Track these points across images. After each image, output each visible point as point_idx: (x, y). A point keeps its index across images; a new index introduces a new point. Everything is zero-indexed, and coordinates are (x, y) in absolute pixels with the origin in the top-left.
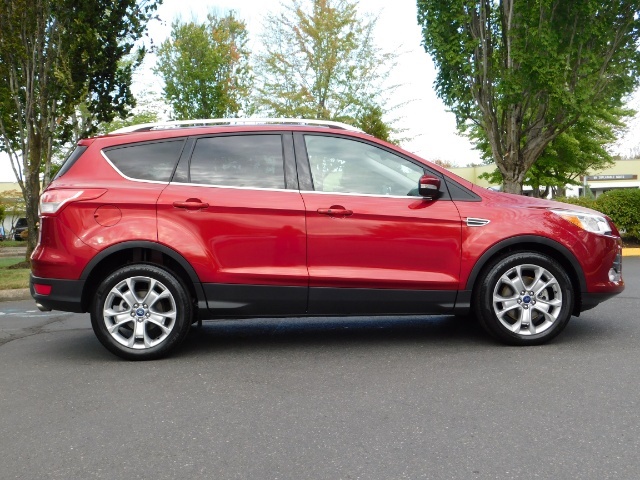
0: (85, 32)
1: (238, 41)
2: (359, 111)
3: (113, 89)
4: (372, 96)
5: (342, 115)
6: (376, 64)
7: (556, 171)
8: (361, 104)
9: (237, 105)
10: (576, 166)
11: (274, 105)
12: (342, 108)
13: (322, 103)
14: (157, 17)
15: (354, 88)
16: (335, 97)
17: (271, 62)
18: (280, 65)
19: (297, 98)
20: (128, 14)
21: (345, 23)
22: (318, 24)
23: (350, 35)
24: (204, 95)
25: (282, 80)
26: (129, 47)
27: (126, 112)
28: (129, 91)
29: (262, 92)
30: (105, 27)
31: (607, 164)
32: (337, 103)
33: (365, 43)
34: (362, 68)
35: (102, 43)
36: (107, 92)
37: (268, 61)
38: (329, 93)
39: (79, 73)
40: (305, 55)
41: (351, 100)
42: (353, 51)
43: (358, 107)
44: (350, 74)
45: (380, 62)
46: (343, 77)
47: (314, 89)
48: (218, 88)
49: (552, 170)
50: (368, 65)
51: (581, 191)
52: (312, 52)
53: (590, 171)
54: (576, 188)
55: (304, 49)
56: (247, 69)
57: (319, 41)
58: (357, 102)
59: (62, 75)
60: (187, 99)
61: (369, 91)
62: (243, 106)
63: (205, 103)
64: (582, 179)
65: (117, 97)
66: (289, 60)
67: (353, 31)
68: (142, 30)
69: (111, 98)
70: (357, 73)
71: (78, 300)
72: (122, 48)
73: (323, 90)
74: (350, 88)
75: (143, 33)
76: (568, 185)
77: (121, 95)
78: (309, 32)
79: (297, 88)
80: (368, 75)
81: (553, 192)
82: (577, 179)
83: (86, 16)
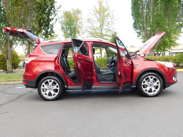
0: (42, 15)
1: (79, 15)
2: (111, 33)
3: (49, 29)
4: (114, 29)
5: (106, 34)
6: (115, 21)
7: (163, 48)
8: (112, 31)
9: (79, 32)
10: (168, 47)
11: (89, 32)
12: (107, 32)
13: (101, 31)
14: (60, 11)
15: (110, 27)
16: (105, 29)
17: (88, 20)
18: (91, 21)
19: (95, 30)
20: (53, 10)
21: (107, 10)
22: (100, 11)
23: (108, 13)
24: (71, 29)
25: (91, 25)
26: (53, 19)
27: (52, 35)
28: (53, 30)
29: (86, 28)
30: (47, 13)
31: (176, 46)
32: (105, 31)
33: (112, 15)
34: (112, 22)
35: (46, 18)
36: (47, 30)
37: (87, 20)
38: (103, 28)
39: (40, 25)
40: (97, 18)
41: (109, 30)
42: (109, 17)
43: (111, 32)
44: (108, 24)
45: (116, 20)
46: (107, 24)
47: (99, 27)
48: (75, 27)
49: (162, 48)
50: (113, 21)
51: (169, 53)
52: (99, 18)
53: (172, 48)
54: (168, 52)
55: (96, 17)
56: (82, 22)
57: (100, 15)
58: (110, 31)
59: (36, 26)
60: (66, 30)
61: (113, 28)
62: (81, 32)
63: (71, 31)
64: (170, 50)
65: (50, 31)
66: (93, 20)
67: (109, 12)
68: (56, 14)
69: (48, 31)
70: (110, 23)
71: (34, 85)
72: (51, 19)
73: (101, 28)
74: (109, 27)
75: (56, 15)
76: (166, 51)
77: (51, 31)
78: (98, 12)
79: (95, 27)
80: (113, 23)
81: (162, 53)
82: (169, 50)
83: (42, 11)
